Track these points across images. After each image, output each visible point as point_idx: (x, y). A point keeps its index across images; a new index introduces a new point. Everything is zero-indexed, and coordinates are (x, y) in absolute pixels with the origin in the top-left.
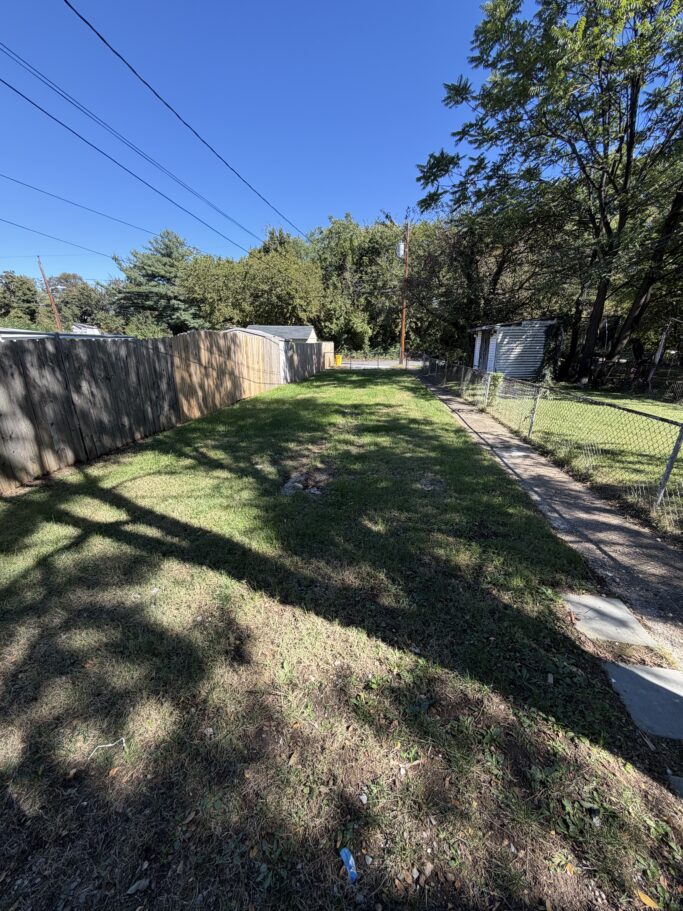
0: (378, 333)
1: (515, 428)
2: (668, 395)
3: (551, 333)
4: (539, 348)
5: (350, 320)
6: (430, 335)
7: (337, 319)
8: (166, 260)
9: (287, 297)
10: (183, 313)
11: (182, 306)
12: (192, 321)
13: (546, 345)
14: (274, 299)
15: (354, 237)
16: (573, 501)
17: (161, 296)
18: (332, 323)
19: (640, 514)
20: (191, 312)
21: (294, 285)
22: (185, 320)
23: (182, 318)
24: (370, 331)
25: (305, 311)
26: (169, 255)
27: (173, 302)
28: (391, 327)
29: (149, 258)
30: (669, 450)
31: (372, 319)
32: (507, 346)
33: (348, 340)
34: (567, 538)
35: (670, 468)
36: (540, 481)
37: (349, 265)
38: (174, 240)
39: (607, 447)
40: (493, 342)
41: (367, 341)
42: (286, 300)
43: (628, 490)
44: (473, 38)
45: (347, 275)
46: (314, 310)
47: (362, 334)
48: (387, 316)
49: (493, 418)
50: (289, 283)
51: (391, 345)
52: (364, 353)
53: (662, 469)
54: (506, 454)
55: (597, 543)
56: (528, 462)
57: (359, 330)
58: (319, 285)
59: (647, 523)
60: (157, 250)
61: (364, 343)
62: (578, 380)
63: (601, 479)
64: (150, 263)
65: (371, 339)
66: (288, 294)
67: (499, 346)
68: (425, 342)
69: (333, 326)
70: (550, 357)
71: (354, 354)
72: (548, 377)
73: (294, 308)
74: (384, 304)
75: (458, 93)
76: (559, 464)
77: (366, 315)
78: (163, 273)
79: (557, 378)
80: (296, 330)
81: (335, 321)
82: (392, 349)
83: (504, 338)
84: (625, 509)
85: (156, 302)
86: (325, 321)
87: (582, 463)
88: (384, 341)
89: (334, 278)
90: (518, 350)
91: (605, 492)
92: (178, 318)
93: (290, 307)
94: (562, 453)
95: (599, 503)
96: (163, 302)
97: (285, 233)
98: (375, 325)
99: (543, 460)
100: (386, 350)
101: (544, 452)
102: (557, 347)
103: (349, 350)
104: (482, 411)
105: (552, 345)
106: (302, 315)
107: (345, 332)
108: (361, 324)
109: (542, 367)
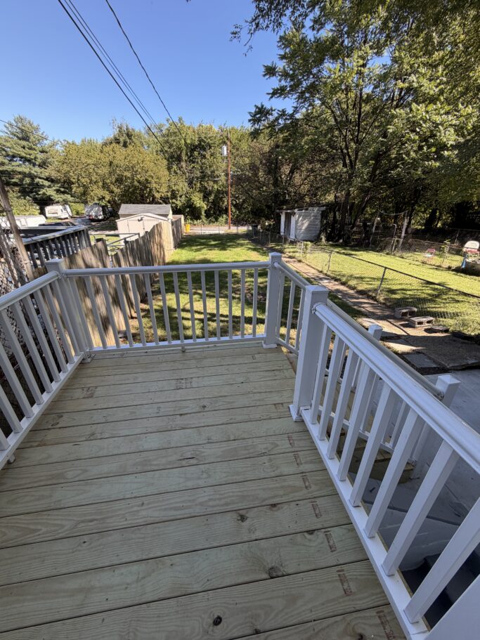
0: (210, 207)
1: (320, 269)
2: (378, 249)
3: (324, 215)
4: (318, 222)
5: (191, 199)
6: (244, 209)
7: (181, 196)
8: (24, 143)
9: (145, 182)
10: (48, 189)
11: (46, 183)
12: (56, 196)
13: (322, 222)
14: (136, 183)
15: (187, 137)
16: (352, 297)
17: (25, 175)
18: (177, 200)
19: (374, 298)
20: (54, 188)
21: (150, 173)
22: (50, 196)
23: (48, 194)
24: (205, 206)
25: (158, 192)
26: (26, 138)
27: (37, 180)
28: (219, 203)
29: (6, 141)
30: (381, 276)
31: (205, 197)
32: (301, 222)
33: (191, 212)
34: (355, 307)
35: (382, 282)
36: (338, 291)
37: (184, 157)
38: (28, 125)
39: (358, 276)
40: (293, 219)
41: (203, 213)
42: (145, 184)
43: (370, 291)
44: (278, 40)
45: (183, 164)
46: (164, 191)
47: (200, 208)
48: (215, 196)
49: (307, 265)
50: (147, 171)
51: (219, 215)
52: (203, 221)
53: (379, 283)
54: (321, 282)
55: (363, 307)
56: (331, 284)
57: (198, 205)
58: (167, 173)
59: (376, 300)
60: (12, 134)
61: (201, 214)
62: (338, 241)
63: (360, 288)
64: (8, 144)
65: (206, 212)
66: (146, 180)
67: (297, 222)
68: (242, 214)
69: (178, 203)
70: (323, 229)
71: (195, 222)
72: (324, 240)
73: (151, 190)
74: (213, 187)
75: (270, 71)
76: (343, 284)
77: (201, 195)
78: (24, 155)
79: (328, 240)
80: (159, 208)
81: (179, 198)
82: (220, 219)
83: (299, 217)
84: (369, 297)
85: (21, 180)
86: (172, 199)
87: (353, 283)
88: (214, 213)
89: (175, 167)
90: (306, 225)
91: (362, 293)
92: (44, 194)
93: (148, 189)
94: (344, 279)
95: (360, 296)
96: (27, 180)
97: (130, 127)
98: (208, 201)
99: (336, 283)
100: (217, 220)
101: (336, 280)
102: (327, 223)
103: (191, 219)
104: (300, 261)
105: (325, 222)
106: (157, 195)
107: (188, 207)
108: (198, 201)
109: (320, 234)
